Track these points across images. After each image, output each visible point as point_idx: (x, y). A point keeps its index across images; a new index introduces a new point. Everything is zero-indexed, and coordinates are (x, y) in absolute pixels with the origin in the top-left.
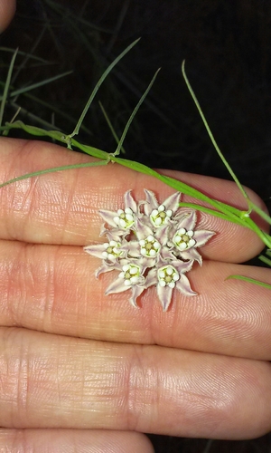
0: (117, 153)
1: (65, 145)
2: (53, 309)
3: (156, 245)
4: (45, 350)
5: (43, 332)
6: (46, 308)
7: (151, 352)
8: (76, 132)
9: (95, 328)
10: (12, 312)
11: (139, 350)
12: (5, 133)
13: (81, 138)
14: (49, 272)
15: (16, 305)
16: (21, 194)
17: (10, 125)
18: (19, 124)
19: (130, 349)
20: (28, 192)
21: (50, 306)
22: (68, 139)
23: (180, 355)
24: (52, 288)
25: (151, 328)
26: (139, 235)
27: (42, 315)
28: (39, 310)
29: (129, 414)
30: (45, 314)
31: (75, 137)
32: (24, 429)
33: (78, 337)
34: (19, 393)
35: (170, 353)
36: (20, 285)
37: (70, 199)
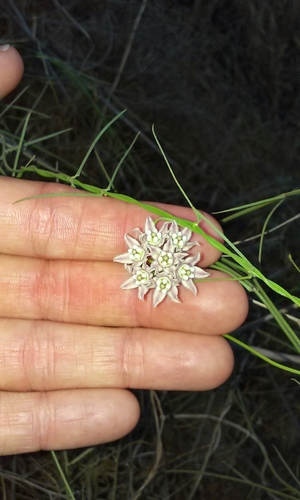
0: (108, 189)
1: (69, 184)
2: (69, 304)
3: (170, 261)
4: (64, 333)
5: (63, 322)
6: (64, 303)
7: (139, 332)
8: (77, 175)
9: (98, 316)
10: (41, 307)
11: (130, 330)
12: (19, 175)
13: (82, 179)
14: (65, 278)
15: (43, 301)
16: (43, 222)
17: (25, 169)
18: (33, 168)
19: (124, 330)
20: (49, 220)
21: (67, 301)
22: (71, 179)
23: (158, 332)
24: (68, 289)
25: (137, 313)
26: (154, 257)
27: (61, 308)
28: (59, 305)
29: (125, 374)
30: (64, 307)
31: (77, 178)
32: (46, 391)
33: (87, 325)
34: (48, 364)
35: (151, 332)
36: (45, 287)
37: (79, 224)
